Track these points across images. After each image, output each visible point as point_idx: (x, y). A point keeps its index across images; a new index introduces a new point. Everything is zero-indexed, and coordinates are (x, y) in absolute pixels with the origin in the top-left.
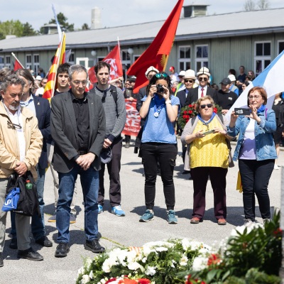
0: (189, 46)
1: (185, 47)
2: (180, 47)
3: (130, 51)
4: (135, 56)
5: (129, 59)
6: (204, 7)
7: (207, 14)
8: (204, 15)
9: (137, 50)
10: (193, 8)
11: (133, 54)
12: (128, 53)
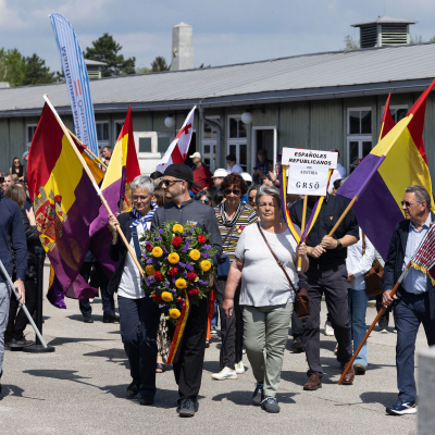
0: (368, 109)
1: (361, 110)
2: (350, 110)
3: (245, 118)
4: (255, 128)
5: (243, 135)
6: (402, 27)
7: (408, 42)
8: (402, 42)
9: (260, 115)
10: (380, 28)
11: (251, 125)
12: (241, 122)
